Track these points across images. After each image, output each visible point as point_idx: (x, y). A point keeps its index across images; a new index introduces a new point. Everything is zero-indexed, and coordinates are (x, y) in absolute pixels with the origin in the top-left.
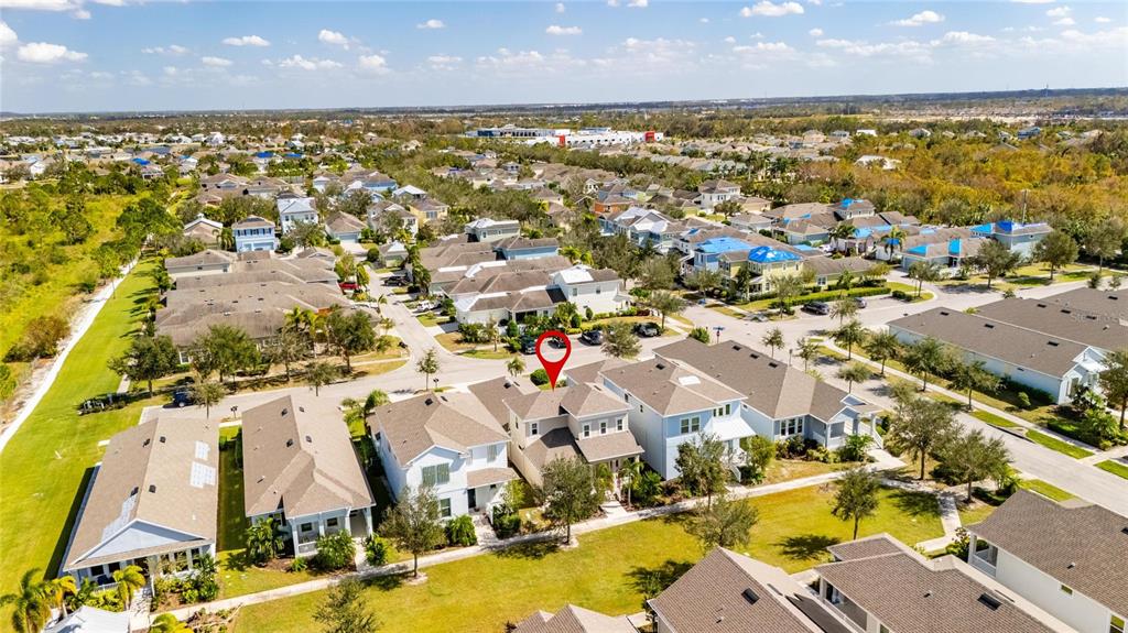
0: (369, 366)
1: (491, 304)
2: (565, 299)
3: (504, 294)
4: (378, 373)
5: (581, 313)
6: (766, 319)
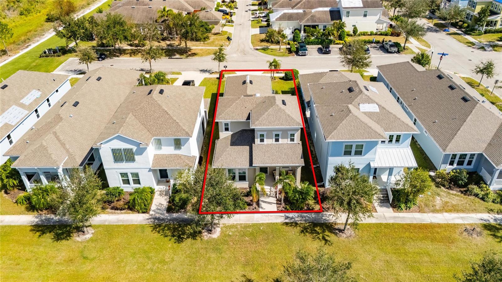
0: (201, 50)
1: (290, 17)
3: (301, 11)
4: (202, 56)
6: (491, 48)
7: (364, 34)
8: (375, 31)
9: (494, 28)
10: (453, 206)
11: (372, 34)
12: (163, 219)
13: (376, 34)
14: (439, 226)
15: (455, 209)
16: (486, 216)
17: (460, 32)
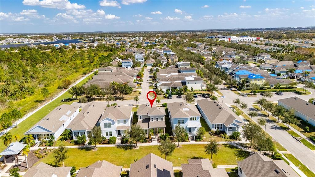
0: (128, 98)
1: (165, 85)
2: (186, 85)
3: (170, 82)
4: (129, 100)
6: (247, 95)
7: (196, 91)
8: (200, 90)
9: (249, 88)
11: (199, 91)
12: (120, 146)
16: (224, 142)
17: (236, 90)
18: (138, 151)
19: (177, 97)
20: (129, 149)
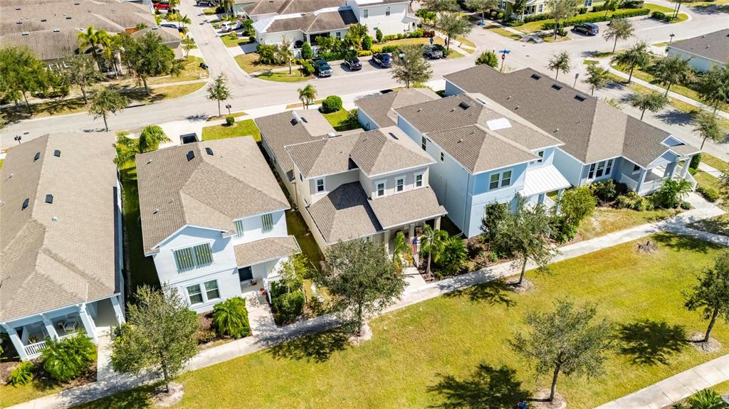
0: (167, 88)
1: (286, 26)
2: (356, 21)
3: (298, 15)
4: (175, 97)
5: (372, 34)
6: (540, 40)
7: (391, 38)
8: (403, 33)
9: (533, 15)
10: (612, 224)
11: (399, 38)
12: (278, 337)
13: (405, 37)
14: (612, 249)
15: (615, 227)
16: (648, 226)
17: (496, 24)
18: (378, 349)
19: (346, 67)
20: (332, 350)
